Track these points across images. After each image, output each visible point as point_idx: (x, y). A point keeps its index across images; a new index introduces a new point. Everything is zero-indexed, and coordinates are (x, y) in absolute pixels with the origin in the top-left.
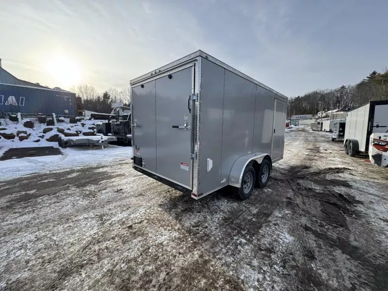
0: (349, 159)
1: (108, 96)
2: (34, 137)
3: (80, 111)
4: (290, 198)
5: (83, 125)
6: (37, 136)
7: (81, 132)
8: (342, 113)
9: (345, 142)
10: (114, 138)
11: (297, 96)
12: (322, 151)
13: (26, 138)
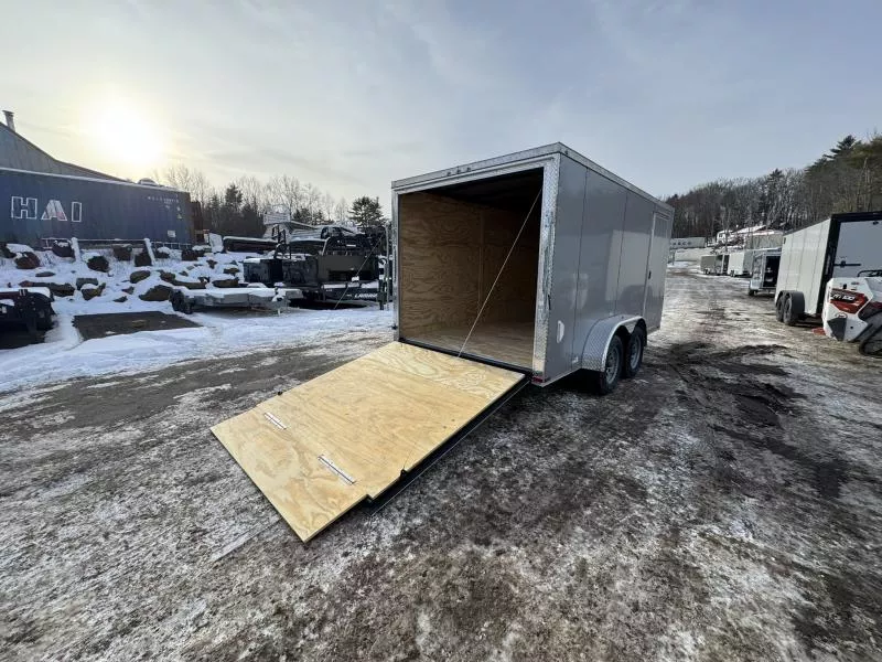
0: (783, 330)
1: (237, 195)
2: (114, 292)
3: (199, 232)
4: (683, 392)
5: (212, 264)
6: (118, 290)
7: (208, 280)
8: (772, 233)
9: (776, 298)
10: (297, 292)
11: (672, 195)
12: (730, 317)
13: (98, 293)
